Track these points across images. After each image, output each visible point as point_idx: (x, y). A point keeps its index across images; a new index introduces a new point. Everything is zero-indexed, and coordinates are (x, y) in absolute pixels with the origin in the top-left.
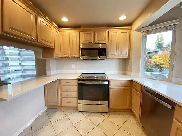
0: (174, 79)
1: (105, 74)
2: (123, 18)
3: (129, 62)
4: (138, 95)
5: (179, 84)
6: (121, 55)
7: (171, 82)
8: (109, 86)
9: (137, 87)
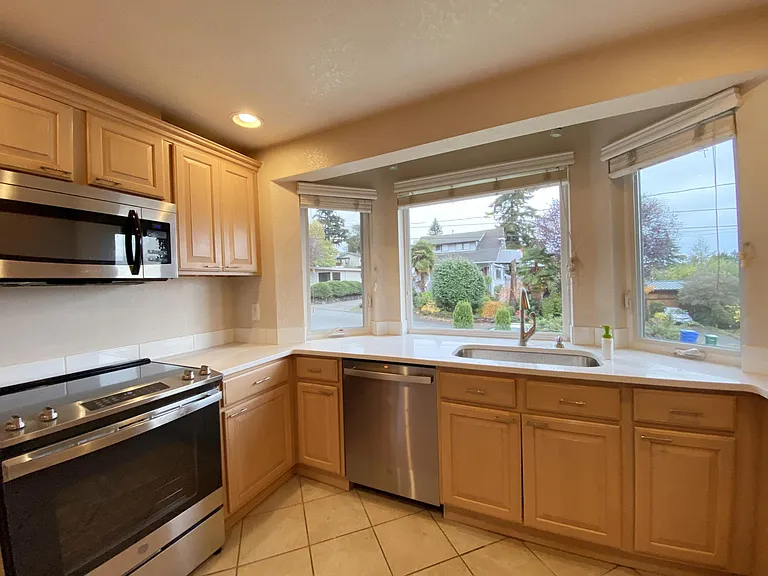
0: (379, 326)
1: (147, 361)
2: (247, 121)
3: (258, 292)
4: (328, 394)
5: (388, 335)
6: (235, 265)
7: (371, 334)
8: (221, 411)
9: (319, 372)
